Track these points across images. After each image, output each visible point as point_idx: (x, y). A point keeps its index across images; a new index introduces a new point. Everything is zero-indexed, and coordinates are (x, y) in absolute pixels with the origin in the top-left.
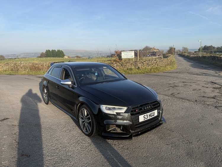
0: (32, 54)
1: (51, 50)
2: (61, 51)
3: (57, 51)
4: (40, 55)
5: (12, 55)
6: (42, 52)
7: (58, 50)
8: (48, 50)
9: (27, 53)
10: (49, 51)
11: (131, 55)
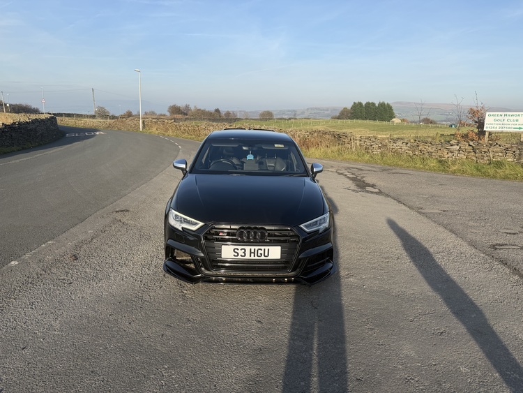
0: (327, 110)
1: (364, 103)
2: (388, 105)
3: (377, 105)
4: (338, 115)
5: (289, 111)
6: (345, 107)
7: (381, 102)
8: (357, 102)
9: (317, 109)
10: (360, 104)
11: (516, 123)
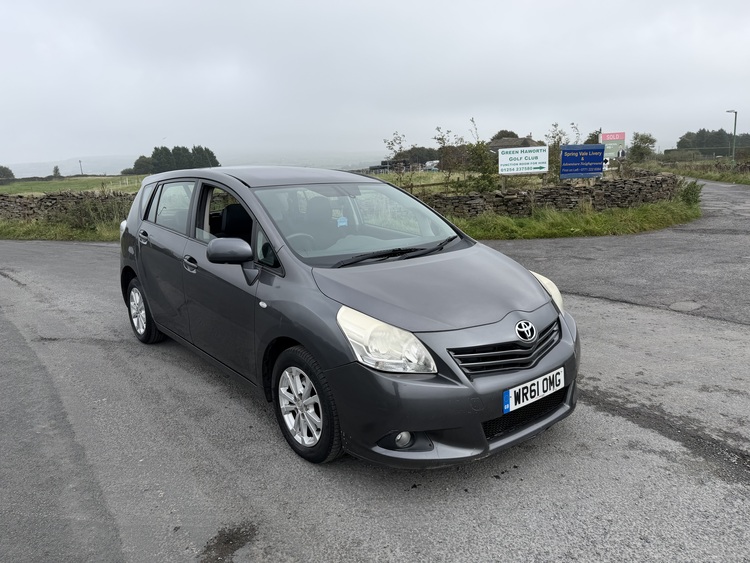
1: (171, 148)
2: (207, 150)
3: (191, 151)
6: (141, 155)
8: (159, 147)
10: (165, 149)
11: (535, 161)
